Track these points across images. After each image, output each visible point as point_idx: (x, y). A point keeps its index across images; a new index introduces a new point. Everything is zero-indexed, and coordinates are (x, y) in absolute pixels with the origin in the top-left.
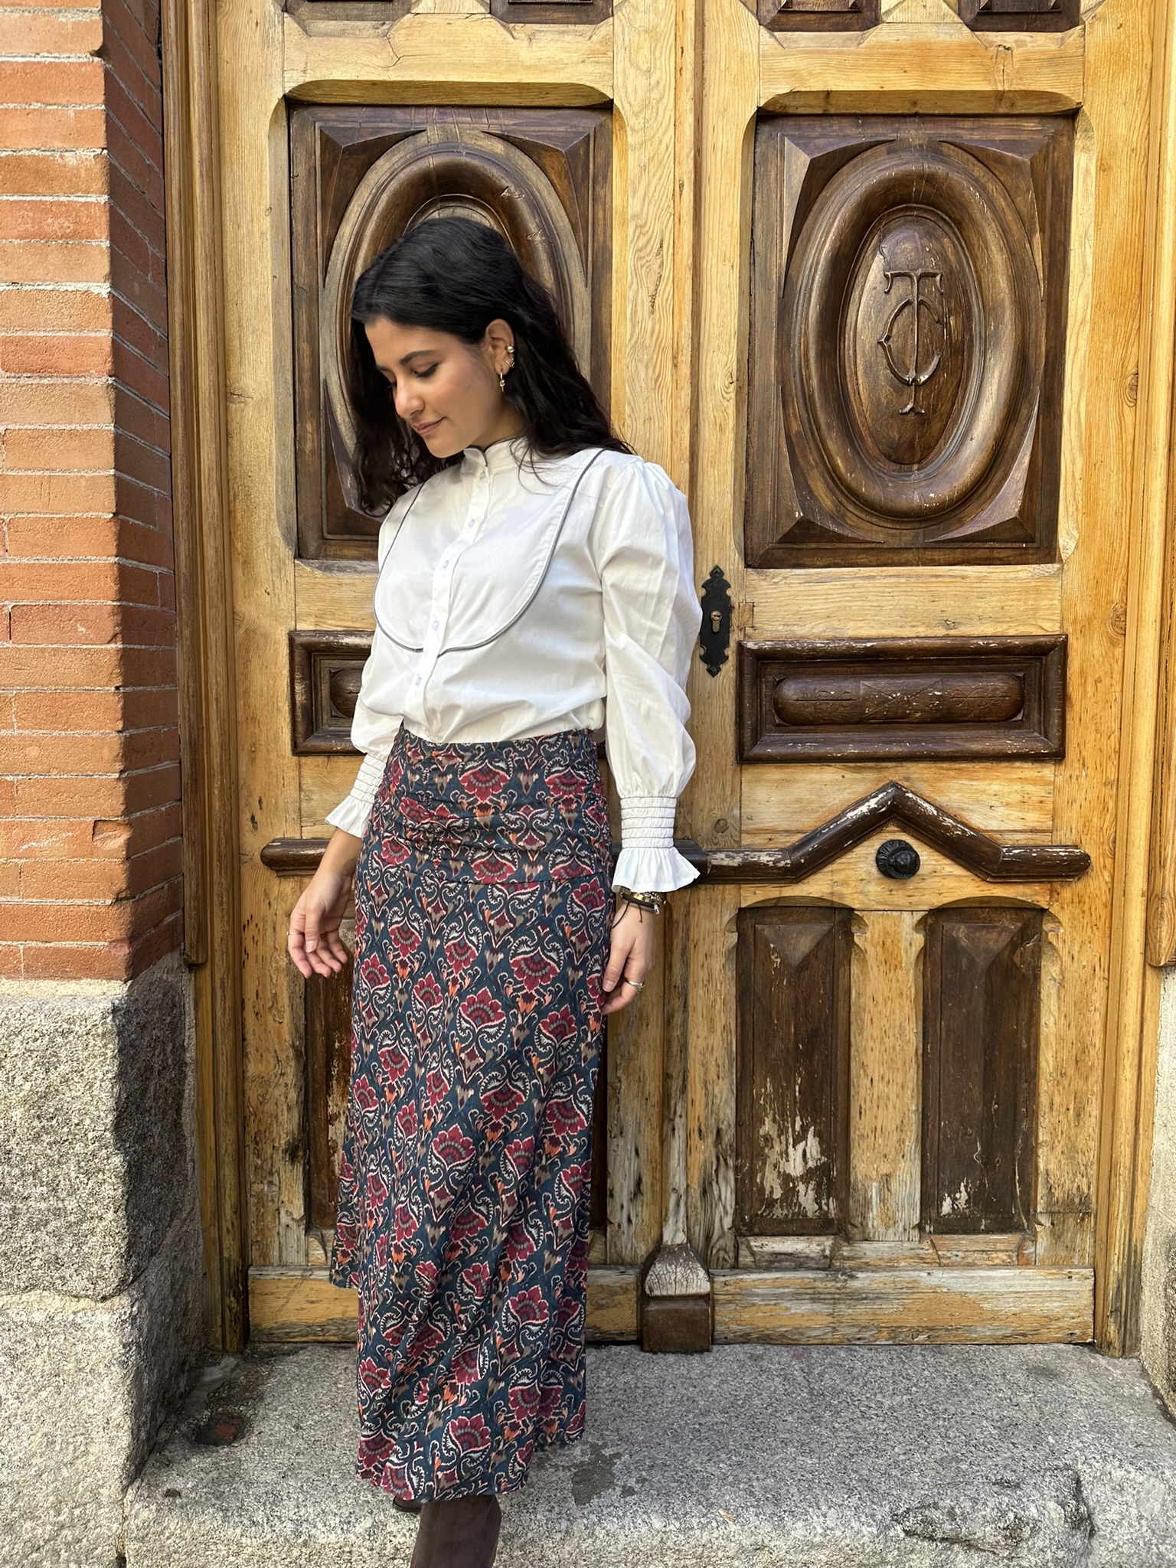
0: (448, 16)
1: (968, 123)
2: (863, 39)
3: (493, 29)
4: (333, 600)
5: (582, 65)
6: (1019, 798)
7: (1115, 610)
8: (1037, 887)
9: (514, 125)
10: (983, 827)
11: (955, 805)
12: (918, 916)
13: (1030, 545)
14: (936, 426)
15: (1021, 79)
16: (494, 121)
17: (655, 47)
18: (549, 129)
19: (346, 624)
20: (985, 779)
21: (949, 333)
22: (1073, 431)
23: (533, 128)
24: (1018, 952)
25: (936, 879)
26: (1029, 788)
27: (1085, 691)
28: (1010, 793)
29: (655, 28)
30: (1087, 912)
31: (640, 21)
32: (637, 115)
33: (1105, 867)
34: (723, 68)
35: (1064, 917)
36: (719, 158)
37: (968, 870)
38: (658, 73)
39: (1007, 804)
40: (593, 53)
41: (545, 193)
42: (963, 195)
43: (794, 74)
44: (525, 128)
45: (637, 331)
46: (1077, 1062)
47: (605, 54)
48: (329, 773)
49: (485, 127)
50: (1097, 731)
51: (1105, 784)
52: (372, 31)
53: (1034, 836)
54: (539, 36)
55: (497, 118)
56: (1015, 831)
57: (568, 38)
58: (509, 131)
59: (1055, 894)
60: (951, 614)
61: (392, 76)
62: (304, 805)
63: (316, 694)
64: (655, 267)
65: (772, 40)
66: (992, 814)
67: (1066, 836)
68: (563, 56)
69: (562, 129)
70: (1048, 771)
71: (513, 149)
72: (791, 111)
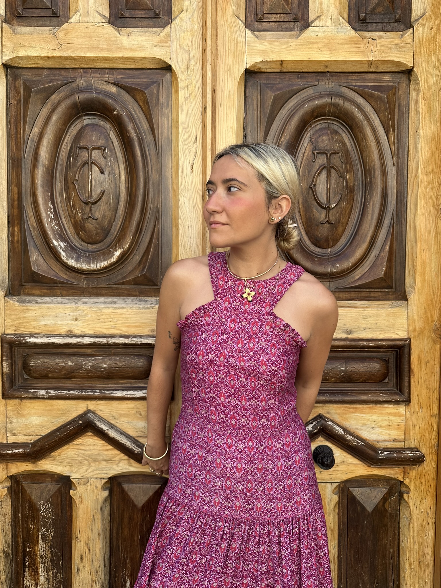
0: (87, 25)
1: (355, 77)
2: (300, 35)
3: (110, 30)
4: (24, 318)
5: (155, 48)
6: (386, 423)
7: (436, 325)
8: (397, 470)
9: (122, 78)
10: (368, 438)
11: (354, 427)
12: (335, 485)
13: (390, 290)
14: (340, 230)
15: (381, 54)
16: (111, 76)
17: (192, 39)
18: (139, 80)
19: (31, 330)
20: (368, 413)
21: (346, 182)
22: (412, 232)
23: (130, 80)
24: (387, 502)
25: (344, 466)
26: (392, 418)
27: (421, 367)
28: (382, 420)
29: (192, 29)
30: (424, 483)
31: (185, 26)
32: (183, 72)
33: (432, 459)
34: (227, 49)
35: (411, 486)
36: (225, 94)
37: (361, 461)
38: (194, 51)
39: (381, 427)
40: (160, 41)
41: (138, 112)
42: (353, 113)
43: (264, 52)
44: (127, 80)
45: (184, 181)
46: (419, 562)
47: (167, 42)
48: (21, 408)
49: (106, 79)
50: (427, 388)
51: (432, 416)
52: (48, 32)
53: (395, 443)
54: (133, 33)
55: (113, 74)
56: (385, 441)
57: (148, 34)
58: (118, 81)
59: (407, 474)
60: (350, 326)
61: (57, 54)
62: (9, 425)
63: (15, 366)
64: (194, 150)
65: (252, 36)
66: (373, 431)
67: (412, 444)
68: (145, 43)
69: (146, 80)
70: (402, 409)
71: (121, 90)
72: (263, 70)
